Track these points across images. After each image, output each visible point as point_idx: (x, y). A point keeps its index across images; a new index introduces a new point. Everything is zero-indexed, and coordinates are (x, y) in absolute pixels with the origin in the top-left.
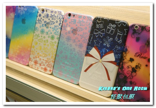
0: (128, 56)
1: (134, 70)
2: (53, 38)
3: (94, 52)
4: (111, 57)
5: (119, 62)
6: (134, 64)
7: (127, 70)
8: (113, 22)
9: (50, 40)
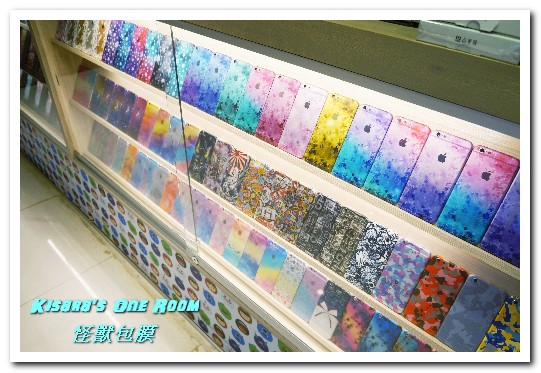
0: (347, 316)
1: (349, 327)
2: (295, 280)
3: (324, 304)
4: (335, 312)
5: (340, 318)
6: (349, 323)
7: (344, 326)
8: (340, 289)
9: (293, 282)
